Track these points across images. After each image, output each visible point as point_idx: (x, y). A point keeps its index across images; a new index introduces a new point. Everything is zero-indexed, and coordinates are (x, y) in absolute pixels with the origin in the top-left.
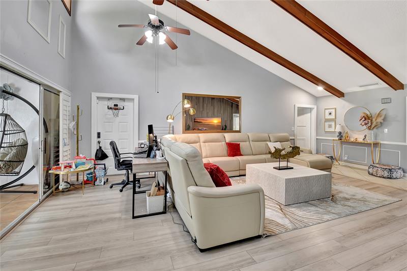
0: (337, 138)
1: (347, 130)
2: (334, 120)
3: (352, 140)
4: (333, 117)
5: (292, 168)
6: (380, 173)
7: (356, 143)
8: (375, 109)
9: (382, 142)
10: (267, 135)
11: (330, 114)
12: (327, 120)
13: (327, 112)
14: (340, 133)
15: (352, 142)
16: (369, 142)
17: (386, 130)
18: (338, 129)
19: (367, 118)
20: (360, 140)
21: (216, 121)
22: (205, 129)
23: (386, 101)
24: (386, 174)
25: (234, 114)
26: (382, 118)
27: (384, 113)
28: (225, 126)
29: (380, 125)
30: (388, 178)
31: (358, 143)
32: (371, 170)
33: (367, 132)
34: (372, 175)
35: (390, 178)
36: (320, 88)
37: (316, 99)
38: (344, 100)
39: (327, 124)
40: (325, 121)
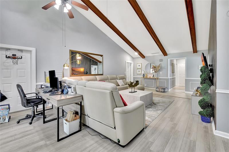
0: (142, 77)
1: (146, 73)
2: (141, 69)
3: (148, 77)
4: (140, 67)
5: (137, 91)
6: (161, 90)
7: (150, 78)
8: (157, 64)
9: (160, 78)
10: (115, 76)
11: (139, 66)
12: (138, 69)
13: (138, 65)
14: (144, 74)
15: (149, 78)
16: (155, 77)
17: (161, 73)
18: (143, 73)
19: (154, 68)
20: (152, 77)
21: (82, 70)
23: (161, 60)
24: (163, 91)
25: (91, 66)
26: (160, 67)
27: (160, 65)
28: (87, 72)
29: (159, 70)
30: (163, 92)
31: (151, 78)
32: (157, 90)
33: (155, 74)
34: (158, 91)
35: (164, 92)
36: (136, 54)
37: (133, 58)
38: (145, 60)
39: (138, 70)
40: (137, 69)
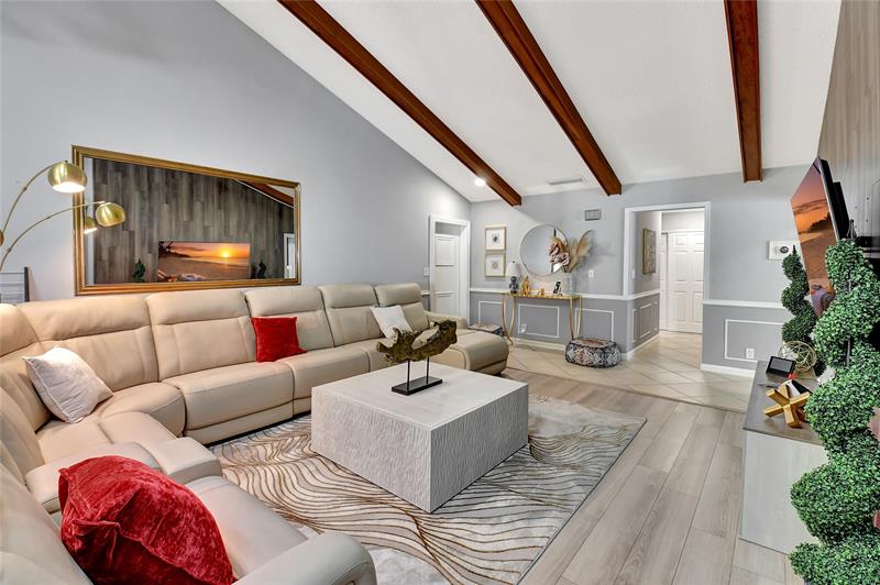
0: (508, 291)
1: (525, 274)
2: (503, 253)
3: (535, 293)
4: (500, 246)
5: (440, 382)
6: (588, 357)
7: (541, 300)
8: (575, 230)
9: (584, 296)
10: (369, 289)
11: (495, 239)
12: (490, 253)
13: (490, 234)
14: (514, 280)
15: (536, 298)
16: (565, 296)
17: (591, 273)
18: (511, 272)
19: (561, 249)
21: (226, 253)
22: (197, 276)
23: (593, 215)
24: (597, 359)
26: (588, 248)
27: (589, 238)
29: (583, 262)
30: (600, 367)
31: (547, 299)
32: (571, 353)
34: (573, 362)
35: (604, 367)
36: (480, 182)
37: (468, 205)
38: (522, 211)
39: (489, 261)
40: (486, 255)
